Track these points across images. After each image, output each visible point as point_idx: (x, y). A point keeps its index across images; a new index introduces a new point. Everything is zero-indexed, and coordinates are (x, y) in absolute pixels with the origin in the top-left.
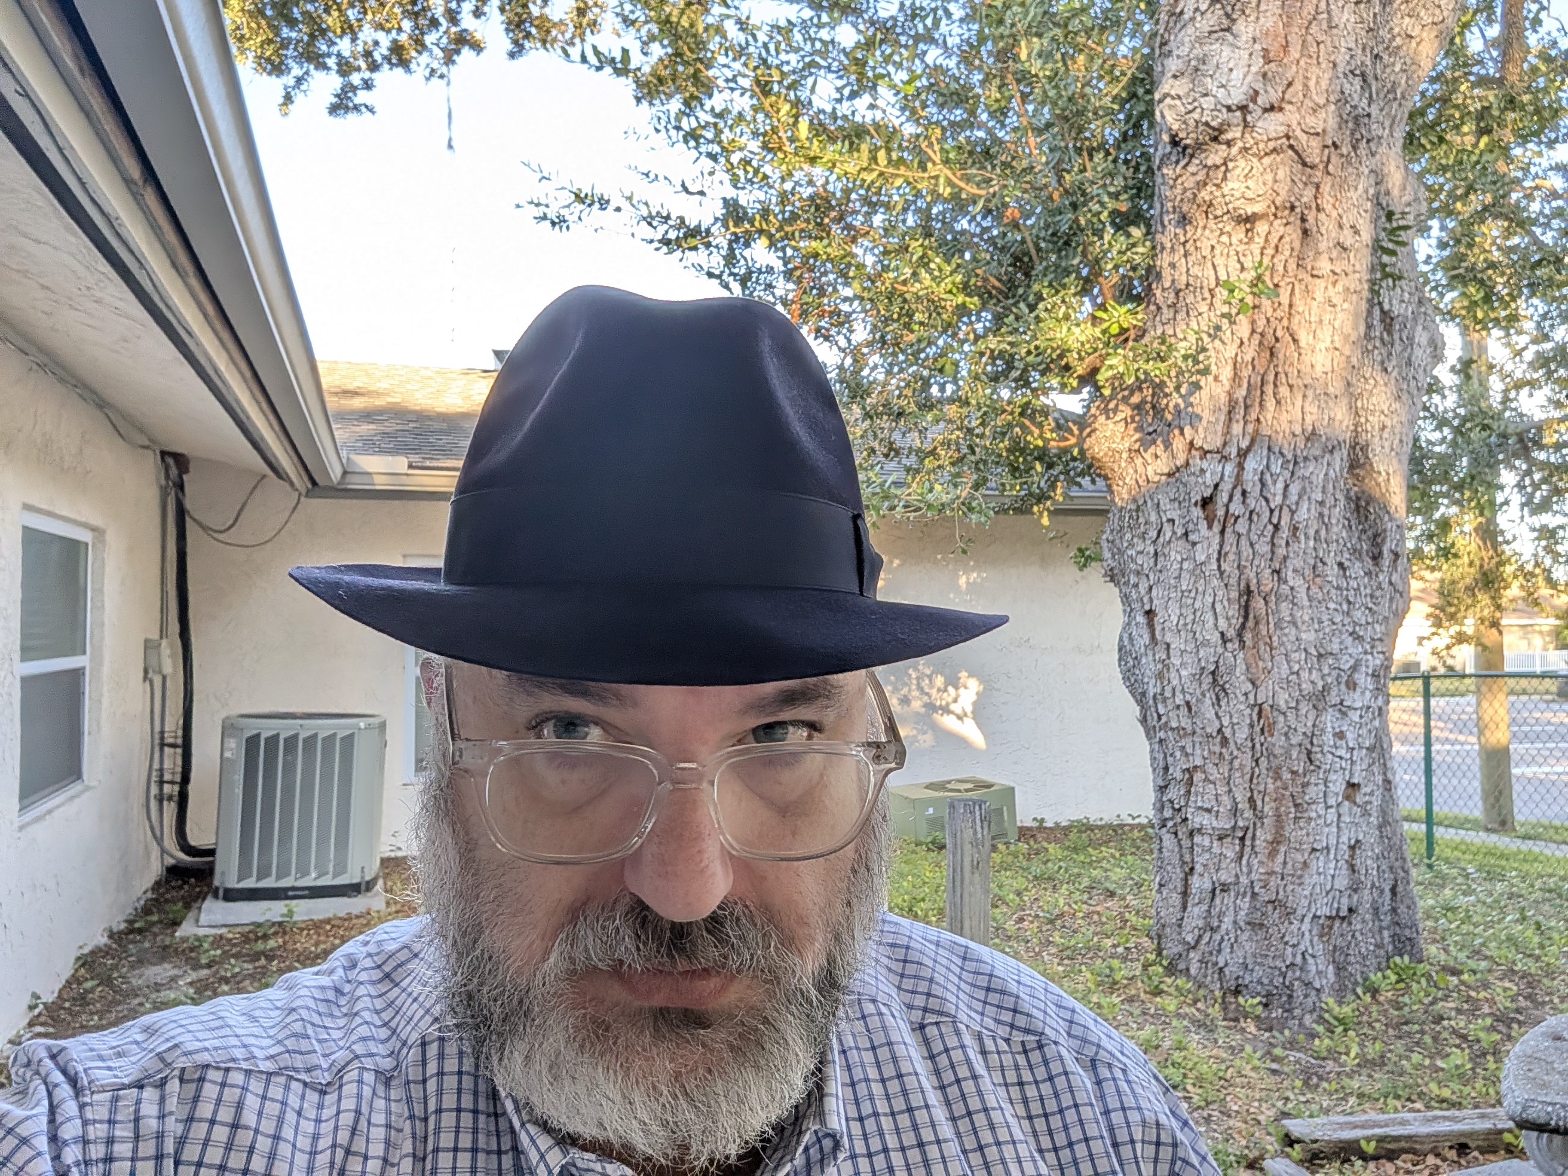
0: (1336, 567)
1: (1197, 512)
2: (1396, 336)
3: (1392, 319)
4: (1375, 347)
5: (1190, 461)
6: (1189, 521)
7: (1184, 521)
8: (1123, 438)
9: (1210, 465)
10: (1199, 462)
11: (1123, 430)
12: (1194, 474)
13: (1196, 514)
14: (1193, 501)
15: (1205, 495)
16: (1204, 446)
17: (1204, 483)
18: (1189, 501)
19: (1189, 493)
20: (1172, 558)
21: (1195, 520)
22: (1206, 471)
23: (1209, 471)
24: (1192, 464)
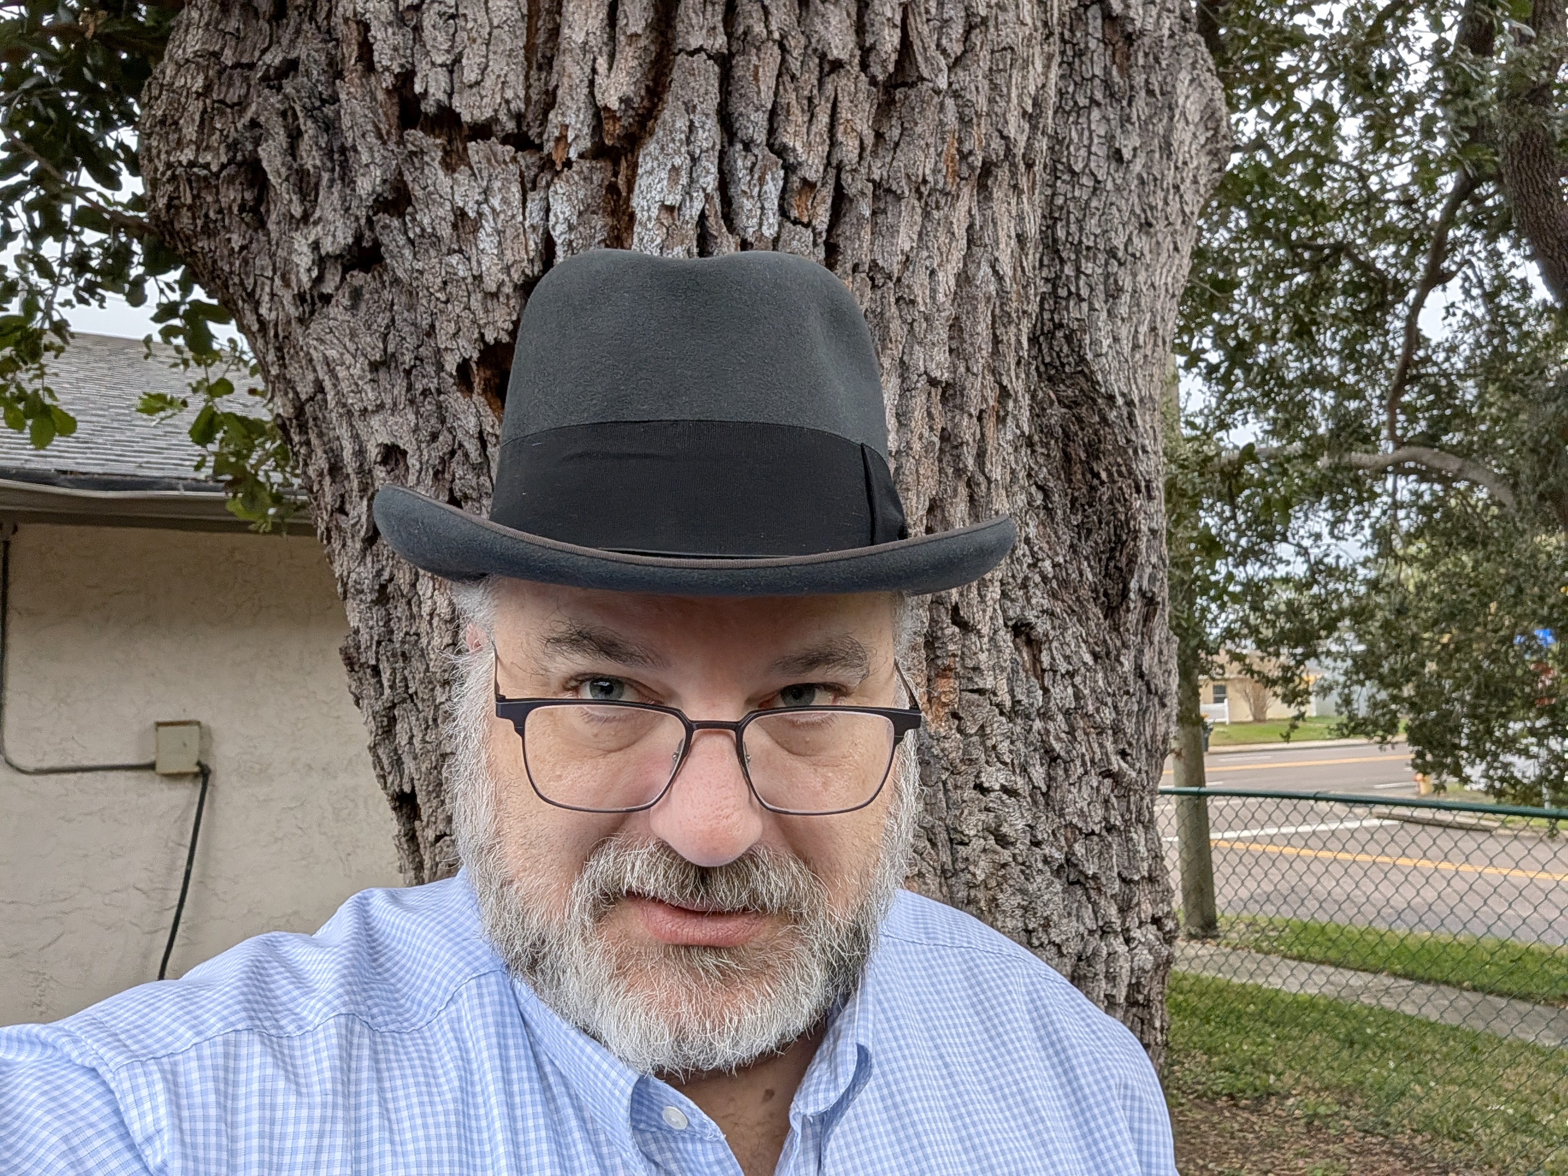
0: (1005, 638)
1: (473, 413)
2: (1139, 79)
3: (1129, 39)
4: (1093, 102)
5: (408, 178)
6: (453, 453)
7: (434, 454)
8: (205, 123)
9: (486, 192)
10: (443, 180)
11: (200, 82)
12: (436, 240)
13: (471, 423)
14: (451, 363)
15: (490, 338)
16: (457, 103)
17: (478, 279)
18: (440, 367)
19: (431, 331)
20: (426, 609)
21: (472, 447)
22: (476, 227)
23: (488, 226)
24: (418, 192)
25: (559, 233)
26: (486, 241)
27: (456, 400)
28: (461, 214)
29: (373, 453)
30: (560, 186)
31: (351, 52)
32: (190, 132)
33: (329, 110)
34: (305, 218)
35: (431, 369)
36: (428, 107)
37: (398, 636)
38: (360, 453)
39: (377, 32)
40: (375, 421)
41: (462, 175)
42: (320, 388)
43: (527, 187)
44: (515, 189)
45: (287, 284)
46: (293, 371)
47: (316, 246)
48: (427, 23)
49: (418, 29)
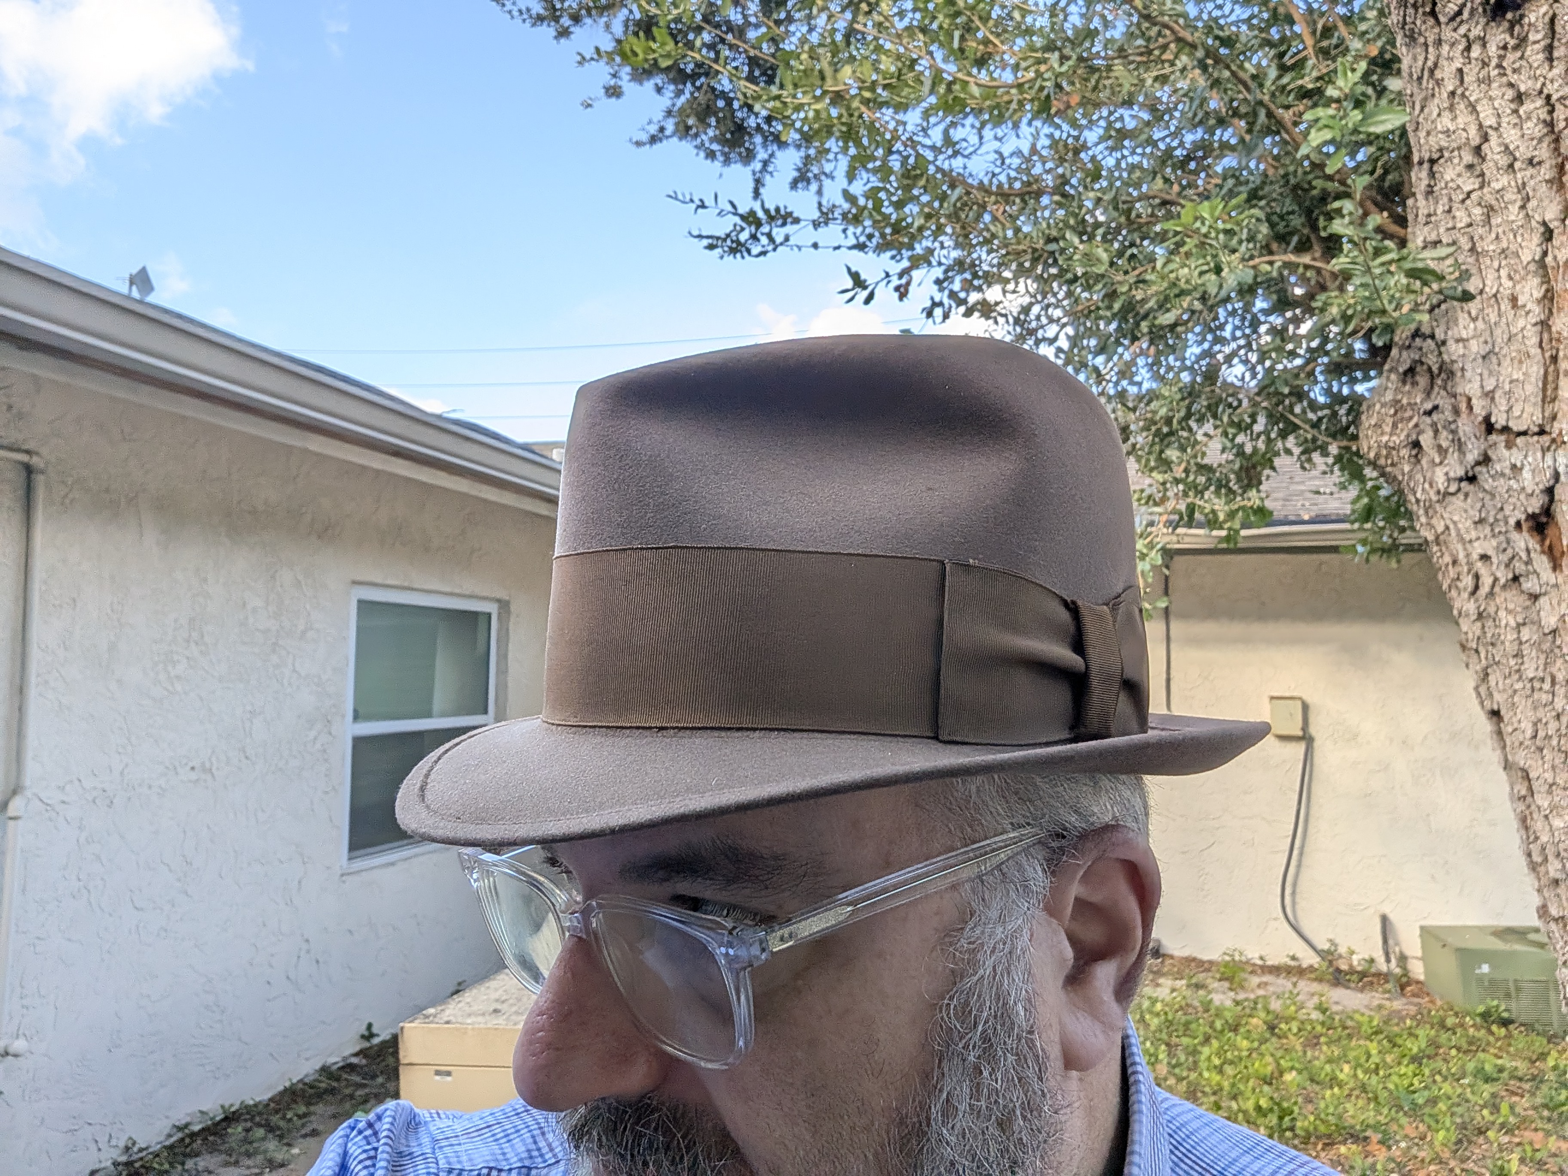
1: (1524, 541)
5: (1490, 453)
6: (1513, 557)
7: (1505, 558)
8: (1395, 426)
9: (1526, 457)
10: (1506, 453)
11: (1392, 411)
12: (1503, 475)
13: (1522, 545)
14: (1512, 521)
15: (1530, 511)
16: (1511, 424)
17: (1523, 489)
18: (1507, 523)
19: (1502, 509)
20: (1503, 623)
21: (1524, 555)
22: (1521, 469)
23: (1527, 468)
24: (1494, 457)
25: (1561, 470)
26: (1526, 474)
27: (1515, 536)
28: (1514, 467)
29: (1475, 556)
30: (1560, 452)
31: (1463, 406)
32: (1388, 429)
33: (1453, 426)
34: (1441, 463)
35: (1502, 523)
36: (1498, 426)
37: (1489, 635)
38: (1468, 555)
39: (1474, 401)
40: (1476, 544)
41: (1514, 450)
42: (1447, 528)
43: (1545, 450)
44: (1539, 455)
45: (1431, 486)
46: (1434, 521)
47: (1447, 474)
48: (1497, 396)
49: (1493, 399)
